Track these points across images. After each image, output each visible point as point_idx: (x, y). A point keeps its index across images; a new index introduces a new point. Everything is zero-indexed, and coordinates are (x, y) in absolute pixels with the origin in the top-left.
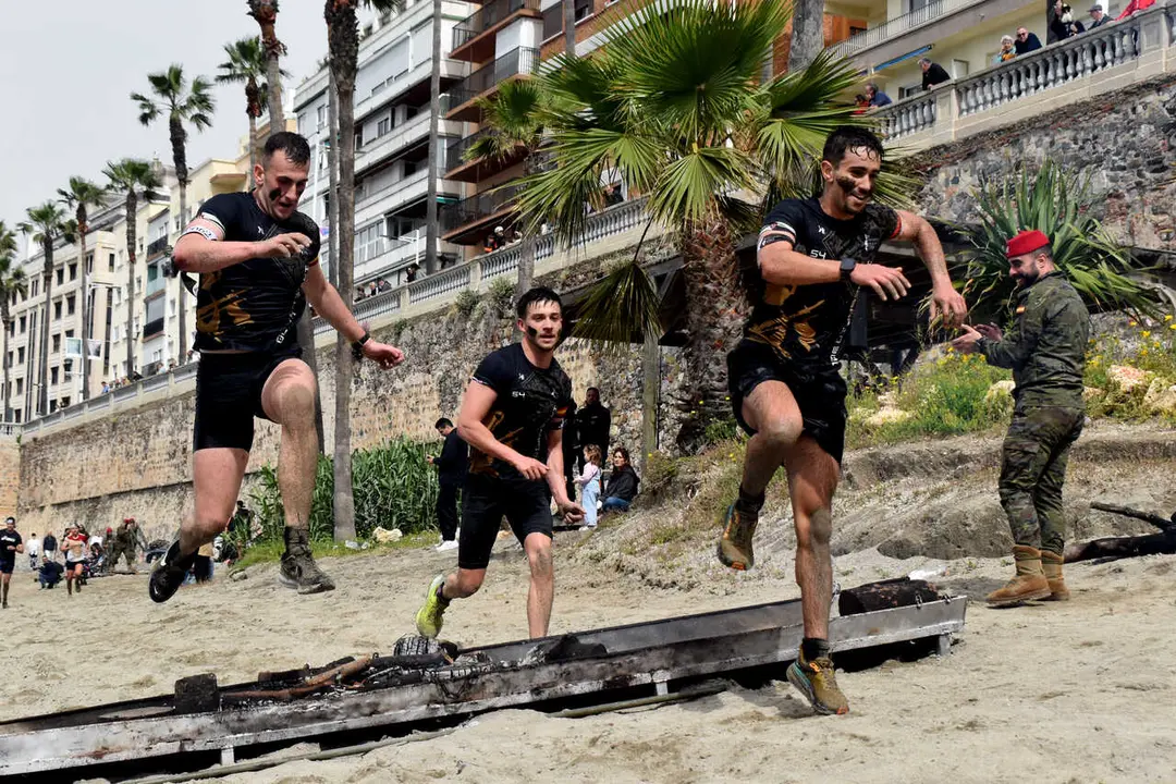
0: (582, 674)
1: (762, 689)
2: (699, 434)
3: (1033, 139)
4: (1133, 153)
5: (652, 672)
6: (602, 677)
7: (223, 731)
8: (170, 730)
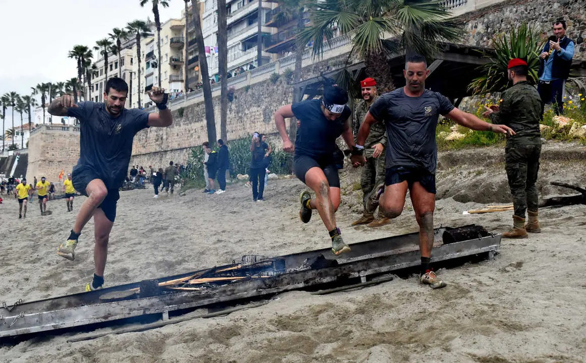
0: (327, 273)
1: (410, 279)
3: (509, 9)
4: (551, 15)
5: (359, 272)
6: (337, 275)
7: (163, 304)
8: (139, 305)
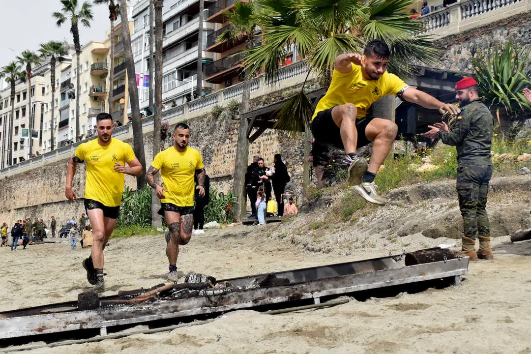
0: (278, 293)
1: (366, 301)
2: (332, 176)
3: (499, 31)
5: (312, 292)
6: (287, 295)
7: (101, 319)
8: (76, 318)
